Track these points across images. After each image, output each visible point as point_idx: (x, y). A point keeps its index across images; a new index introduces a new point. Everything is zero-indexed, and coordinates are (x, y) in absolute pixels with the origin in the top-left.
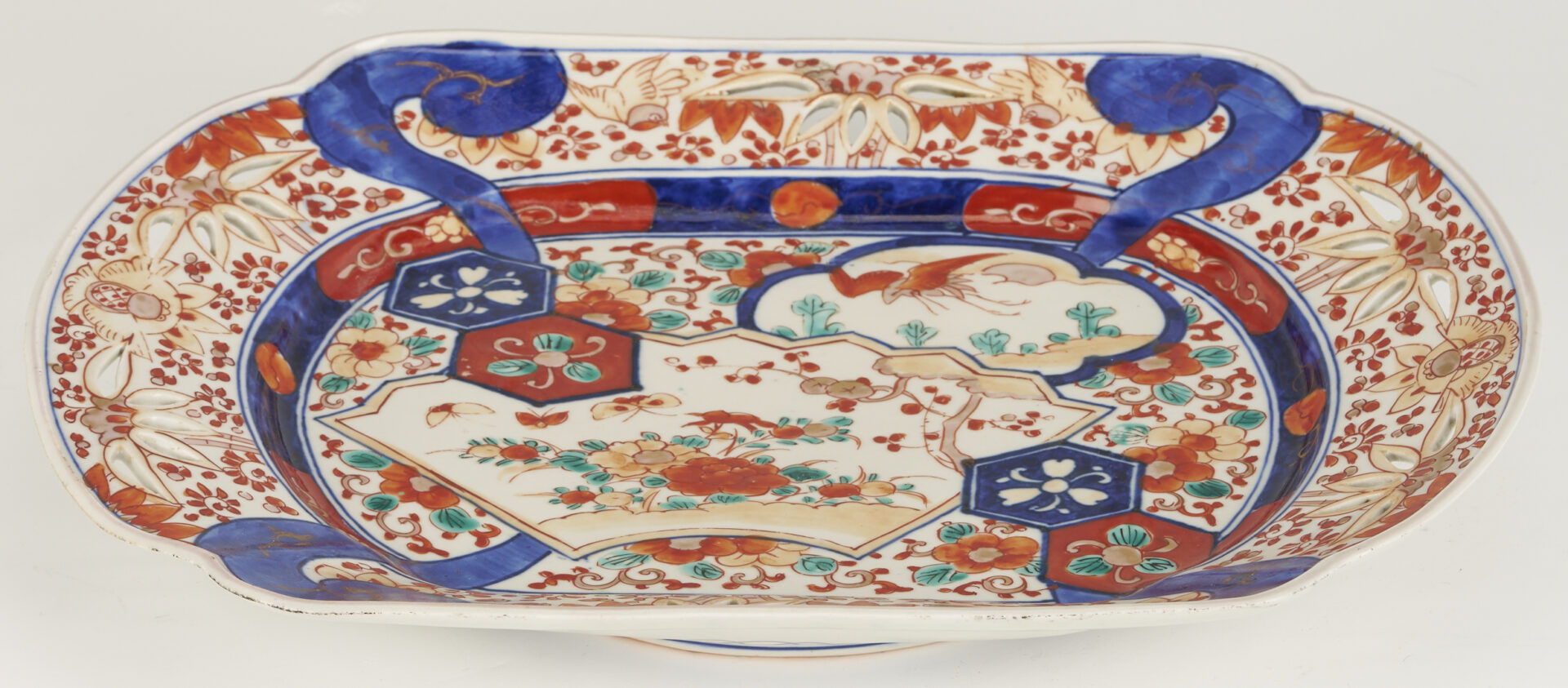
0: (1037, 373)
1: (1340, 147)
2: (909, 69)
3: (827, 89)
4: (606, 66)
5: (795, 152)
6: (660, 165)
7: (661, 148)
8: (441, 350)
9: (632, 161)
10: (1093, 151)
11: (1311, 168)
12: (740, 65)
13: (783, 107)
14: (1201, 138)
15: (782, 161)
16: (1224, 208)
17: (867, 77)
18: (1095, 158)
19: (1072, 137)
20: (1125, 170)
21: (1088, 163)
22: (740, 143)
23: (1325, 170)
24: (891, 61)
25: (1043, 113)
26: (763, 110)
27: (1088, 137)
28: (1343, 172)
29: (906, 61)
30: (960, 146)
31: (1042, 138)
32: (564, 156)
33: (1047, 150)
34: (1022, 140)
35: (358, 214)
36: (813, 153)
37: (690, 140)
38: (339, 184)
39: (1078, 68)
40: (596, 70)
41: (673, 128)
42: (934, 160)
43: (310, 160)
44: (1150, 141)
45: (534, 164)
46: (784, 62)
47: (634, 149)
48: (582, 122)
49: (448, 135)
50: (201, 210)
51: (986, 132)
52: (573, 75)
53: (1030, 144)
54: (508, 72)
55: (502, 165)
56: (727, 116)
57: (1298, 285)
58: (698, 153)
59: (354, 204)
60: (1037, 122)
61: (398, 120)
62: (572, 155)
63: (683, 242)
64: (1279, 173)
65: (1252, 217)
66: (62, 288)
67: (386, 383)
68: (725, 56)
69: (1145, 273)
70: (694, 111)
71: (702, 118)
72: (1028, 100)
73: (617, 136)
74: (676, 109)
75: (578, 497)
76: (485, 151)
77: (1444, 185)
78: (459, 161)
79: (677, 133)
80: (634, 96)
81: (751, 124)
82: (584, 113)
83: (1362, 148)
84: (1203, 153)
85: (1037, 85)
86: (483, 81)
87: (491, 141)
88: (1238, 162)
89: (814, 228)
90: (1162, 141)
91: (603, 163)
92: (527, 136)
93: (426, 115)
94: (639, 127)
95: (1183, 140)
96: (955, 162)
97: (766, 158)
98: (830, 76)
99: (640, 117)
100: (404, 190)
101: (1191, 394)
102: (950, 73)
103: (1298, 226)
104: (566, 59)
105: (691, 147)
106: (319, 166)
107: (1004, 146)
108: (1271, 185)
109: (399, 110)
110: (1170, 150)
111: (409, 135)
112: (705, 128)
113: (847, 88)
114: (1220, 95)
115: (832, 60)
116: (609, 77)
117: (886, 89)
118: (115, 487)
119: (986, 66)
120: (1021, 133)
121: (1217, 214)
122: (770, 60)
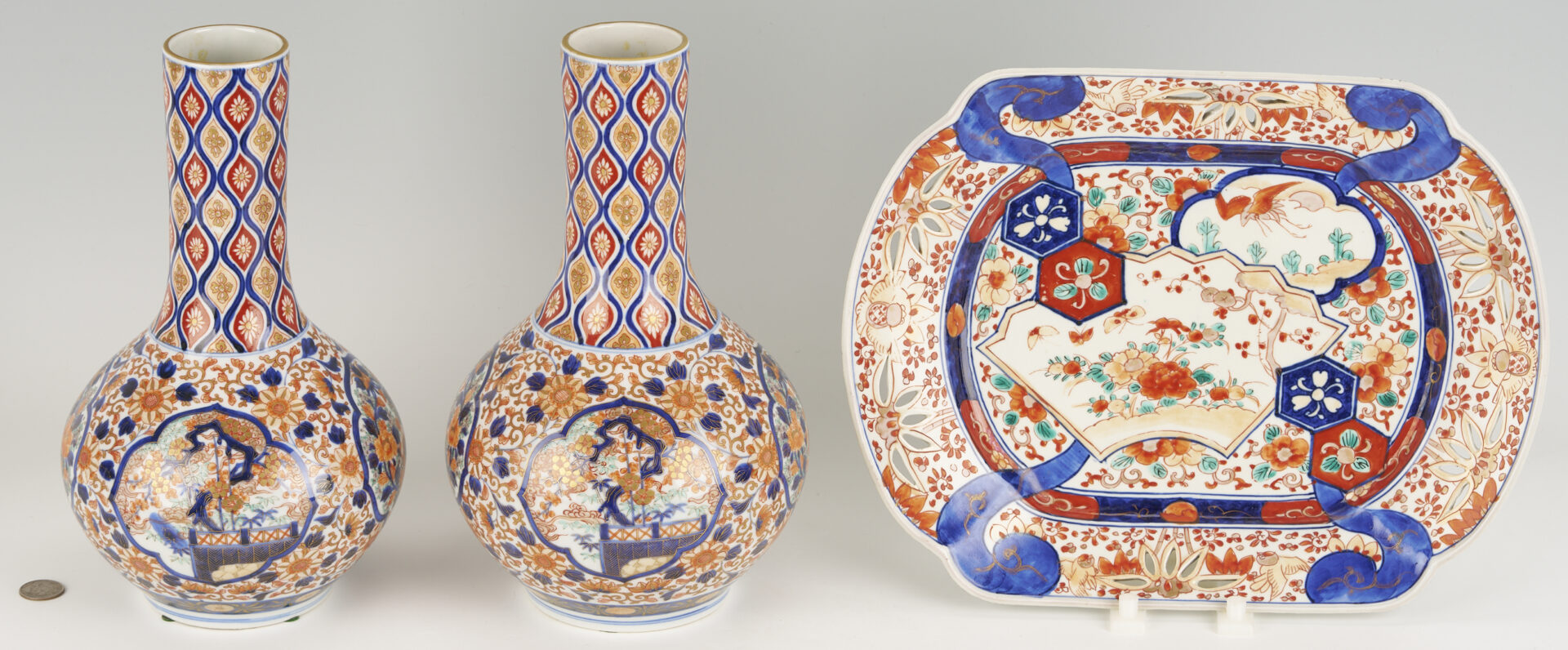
0: (1312, 292)
1: (1468, 169)
2: (1257, 89)
3: (1216, 99)
4: (1105, 83)
5: (1200, 131)
6: (1132, 135)
7: (1133, 126)
8: (1030, 278)
9: (1118, 132)
10: (1347, 135)
11: (1453, 177)
12: (1173, 84)
13: (1193, 107)
14: (1400, 139)
15: (1193, 136)
16: (1408, 185)
17: (1236, 93)
18: (1347, 139)
19: (1337, 127)
20: (1362, 147)
21: (1344, 142)
22: (1172, 125)
23: (1459, 181)
24: (1249, 85)
25: (1323, 114)
26: (1184, 109)
27: (1345, 128)
28: (1468, 186)
29: (1256, 85)
30: (1281, 130)
31: (1322, 127)
32: (1085, 129)
33: (1324, 134)
34: (1312, 128)
35: (987, 188)
36: (1208, 132)
37: (1147, 123)
38: (976, 173)
39: (1342, 91)
40: (1100, 85)
41: (1139, 116)
42: (1268, 137)
43: (961, 163)
44: (1376, 133)
45: (1070, 133)
46: (1195, 84)
47: (1119, 126)
48: (1093, 111)
49: (1027, 122)
50: (913, 223)
51: (1295, 123)
52: (1088, 88)
53: (1316, 130)
54: (1056, 88)
55: (1054, 134)
56: (1166, 111)
57: (1441, 252)
58: (1151, 130)
59: (984, 182)
60: (1320, 119)
61: (1002, 120)
62: (1088, 128)
63: (1143, 169)
64: (1437, 173)
65: (1422, 195)
66: (855, 316)
67: (1008, 309)
68: (1165, 80)
69: (1368, 203)
70: (1149, 107)
71: (1153, 112)
72: (1316, 107)
73: (1111, 119)
74: (1140, 106)
75: (1101, 406)
76: (1045, 128)
77: (1515, 220)
78: (1033, 136)
79: (1141, 119)
80: (1120, 99)
81: (1177, 116)
82: (1094, 106)
83: (1479, 175)
84: (1401, 148)
85: (1321, 99)
86: (1043, 92)
87: (1048, 122)
88: (1418, 160)
89: (1208, 161)
90: (1381, 134)
91: (1104, 132)
92: (1066, 119)
93: (1016, 114)
94: (1121, 114)
95: (1391, 136)
96: (1278, 138)
97: (1185, 134)
98: (1217, 92)
99: (1122, 109)
100: (1006, 165)
101: (1384, 316)
102: (1277, 91)
103: (1443, 210)
104: (1084, 79)
105: (1148, 126)
106: (966, 165)
107: (1303, 131)
108: (1432, 178)
109: (1002, 114)
110: (1385, 141)
111: (1008, 128)
112: (1155, 117)
113: (1226, 99)
114: (1412, 114)
115: (1219, 84)
116: (1106, 89)
117: (1245, 100)
118: (897, 485)
119: (1296, 88)
120: (1312, 124)
121: (1405, 187)
122: (1188, 83)
